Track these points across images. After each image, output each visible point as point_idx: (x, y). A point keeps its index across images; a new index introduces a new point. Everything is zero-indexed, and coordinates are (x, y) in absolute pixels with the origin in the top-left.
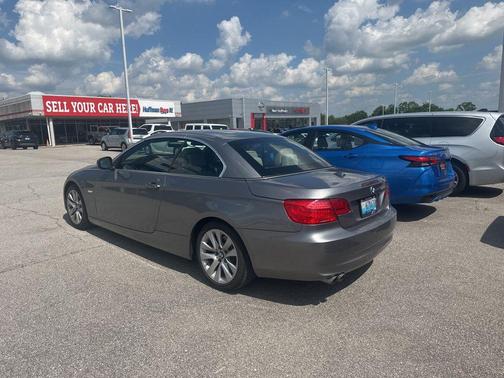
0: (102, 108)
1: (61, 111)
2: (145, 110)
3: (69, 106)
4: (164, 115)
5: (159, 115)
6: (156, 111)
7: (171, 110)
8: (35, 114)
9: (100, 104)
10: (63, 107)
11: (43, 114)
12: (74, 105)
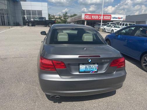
0: (100, 17)
1: (89, 18)
2: (113, 18)
3: (91, 17)
4: (119, 20)
5: (117, 19)
6: (117, 18)
7: (122, 18)
8: (82, 19)
9: (100, 16)
10: (89, 17)
11: (84, 19)
12: (92, 16)
